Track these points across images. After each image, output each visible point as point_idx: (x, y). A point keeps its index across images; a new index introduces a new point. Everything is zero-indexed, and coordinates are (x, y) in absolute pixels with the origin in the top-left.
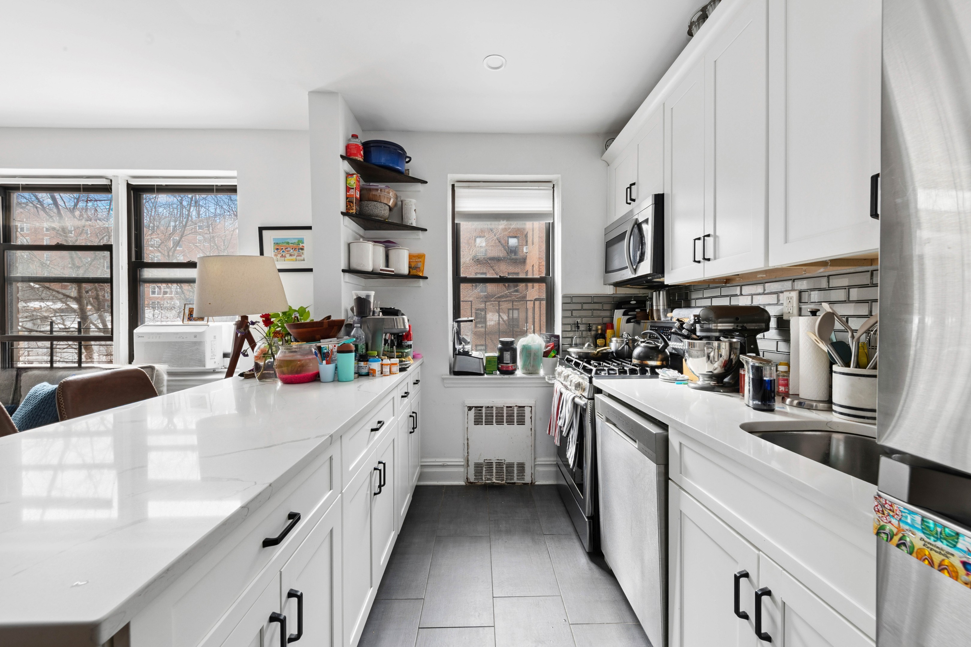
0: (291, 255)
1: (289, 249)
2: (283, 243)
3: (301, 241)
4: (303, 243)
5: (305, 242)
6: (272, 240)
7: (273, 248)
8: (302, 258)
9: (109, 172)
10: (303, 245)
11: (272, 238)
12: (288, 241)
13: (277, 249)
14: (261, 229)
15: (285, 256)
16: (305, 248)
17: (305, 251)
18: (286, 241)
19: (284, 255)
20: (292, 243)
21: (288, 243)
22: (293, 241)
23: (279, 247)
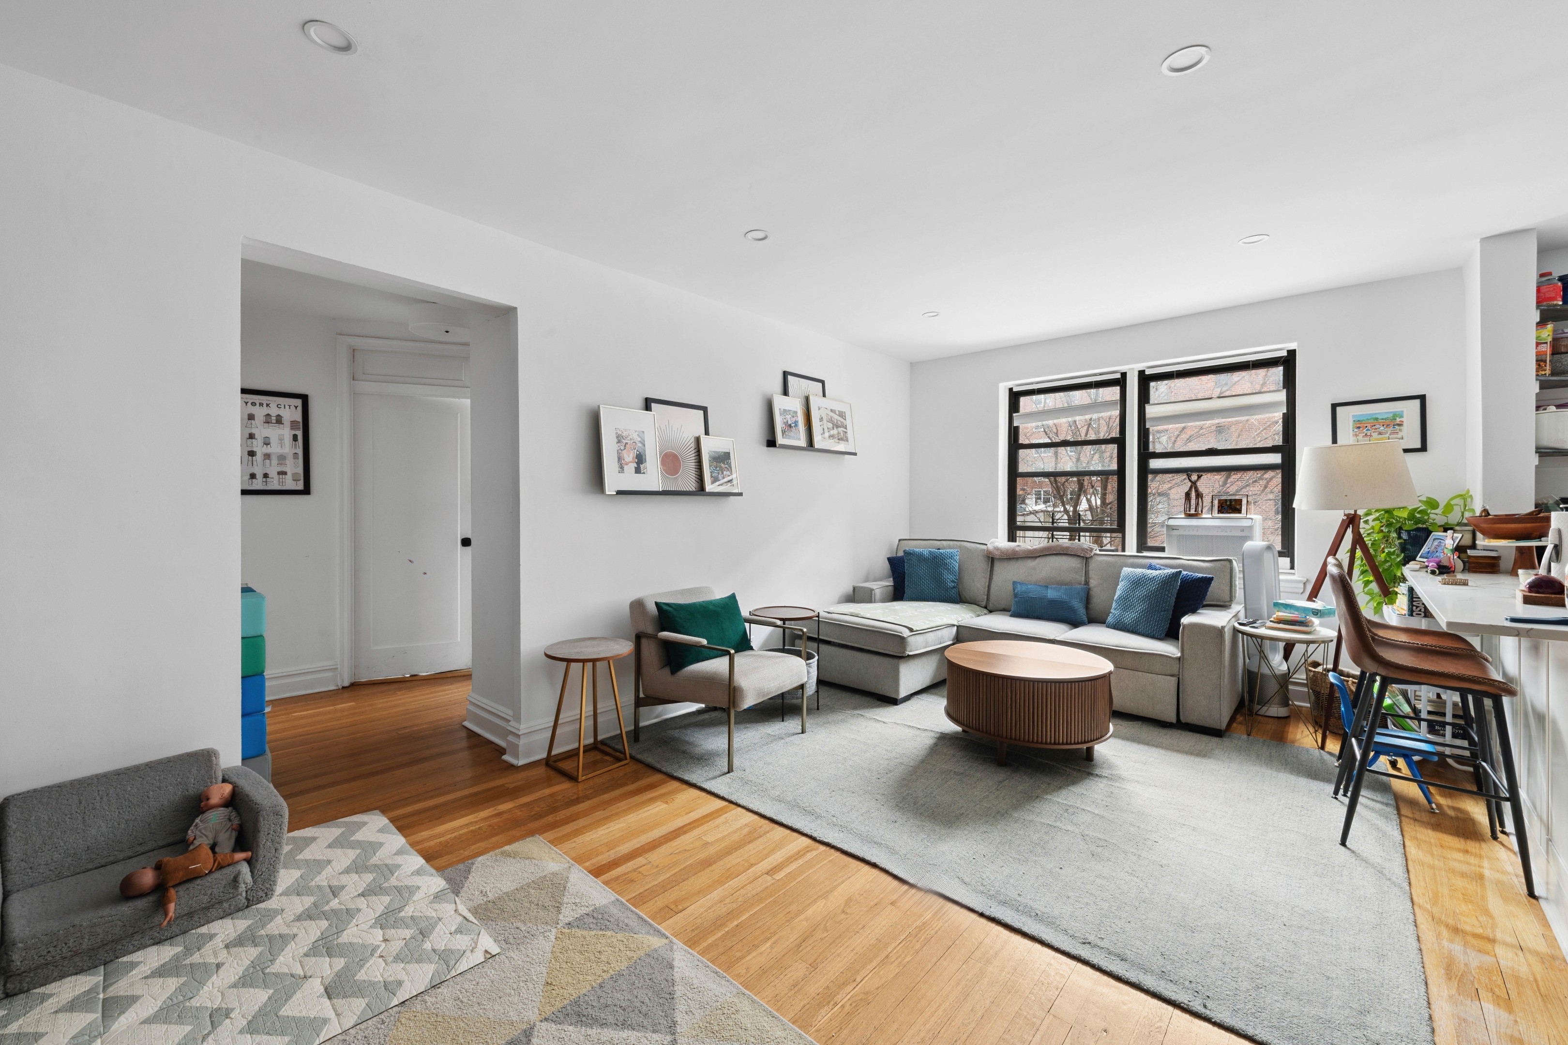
0: (1380, 434)
1: (1377, 426)
2: (1368, 419)
3: (1396, 415)
4: (1402, 417)
5: (1405, 415)
6: (1351, 417)
7: (1351, 427)
8: (1400, 436)
9: (1123, 368)
10: (1401, 419)
11: (1351, 414)
12: (1377, 416)
13: (1359, 428)
14: (1334, 407)
15: (1371, 436)
16: (1405, 424)
17: (1405, 427)
18: (1374, 417)
19: (1369, 434)
20: (1382, 419)
21: (1377, 419)
22: (1385, 416)
23: (1359, 425)
